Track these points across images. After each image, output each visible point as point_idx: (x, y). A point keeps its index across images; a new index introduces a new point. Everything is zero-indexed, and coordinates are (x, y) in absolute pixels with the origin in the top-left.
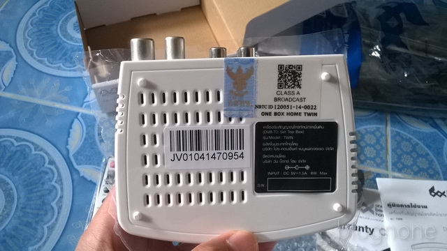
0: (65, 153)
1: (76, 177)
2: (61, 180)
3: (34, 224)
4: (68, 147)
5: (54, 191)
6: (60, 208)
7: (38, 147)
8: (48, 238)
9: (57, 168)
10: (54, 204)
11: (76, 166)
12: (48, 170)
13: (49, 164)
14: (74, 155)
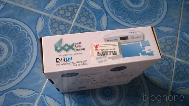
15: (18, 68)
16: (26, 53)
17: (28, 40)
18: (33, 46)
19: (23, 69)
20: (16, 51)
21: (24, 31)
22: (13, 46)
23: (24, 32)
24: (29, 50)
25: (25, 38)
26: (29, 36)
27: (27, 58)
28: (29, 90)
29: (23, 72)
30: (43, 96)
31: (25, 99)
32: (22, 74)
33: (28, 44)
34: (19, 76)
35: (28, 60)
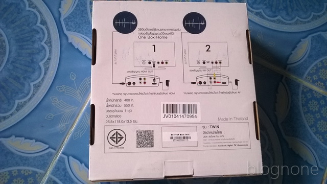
0: (57, 15)
1: (64, 41)
2: (50, 42)
3: (22, 79)
4: (60, 9)
5: (43, 51)
6: (47, 69)
7: (33, 4)
8: (33, 95)
9: (48, 29)
10: (41, 64)
11: (65, 31)
12: (39, 30)
13: (41, 23)
14: (65, 19)
15: (17, 93)
16: (35, 60)
17: (41, 32)
18: (51, 46)
19: (28, 94)
20: (13, 54)
21: (35, 11)
22: (9, 43)
23: (35, 14)
24: (42, 54)
25: (34, 27)
26: (44, 22)
27: (37, 73)
28: (36, 141)
29: (25, 102)
30: (66, 157)
31: (27, 159)
32: (23, 107)
33: (41, 41)
34: (17, 110)
35: (39, 77)
